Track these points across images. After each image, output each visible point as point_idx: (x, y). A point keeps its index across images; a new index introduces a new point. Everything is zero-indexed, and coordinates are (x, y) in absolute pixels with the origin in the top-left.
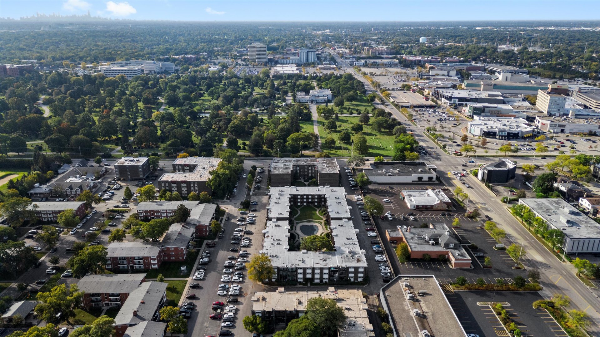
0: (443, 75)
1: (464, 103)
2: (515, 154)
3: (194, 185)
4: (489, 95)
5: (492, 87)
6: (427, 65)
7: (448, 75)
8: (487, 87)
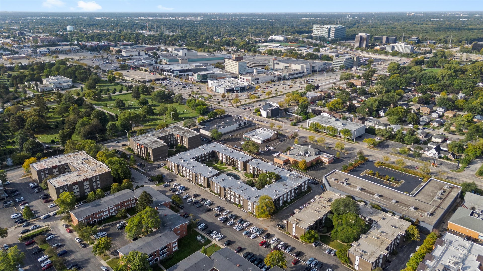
0: (136, 56)
1: (183, 74)
2: (258, 99)
3: (96, 179)
4: (196, 66)
5: (187, 60)
6: (111, 48)
7: (139, 55)
8: (184, 61)
